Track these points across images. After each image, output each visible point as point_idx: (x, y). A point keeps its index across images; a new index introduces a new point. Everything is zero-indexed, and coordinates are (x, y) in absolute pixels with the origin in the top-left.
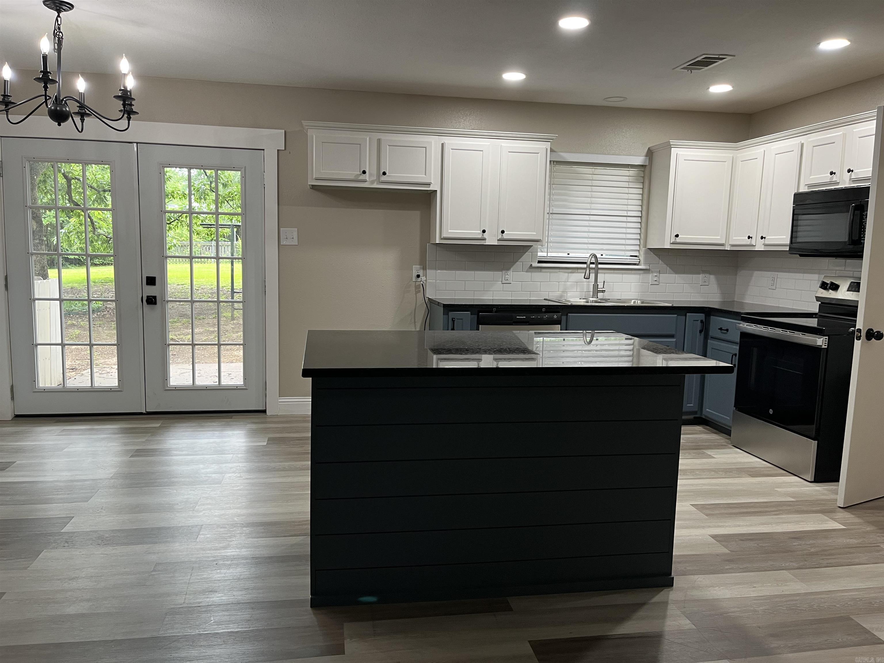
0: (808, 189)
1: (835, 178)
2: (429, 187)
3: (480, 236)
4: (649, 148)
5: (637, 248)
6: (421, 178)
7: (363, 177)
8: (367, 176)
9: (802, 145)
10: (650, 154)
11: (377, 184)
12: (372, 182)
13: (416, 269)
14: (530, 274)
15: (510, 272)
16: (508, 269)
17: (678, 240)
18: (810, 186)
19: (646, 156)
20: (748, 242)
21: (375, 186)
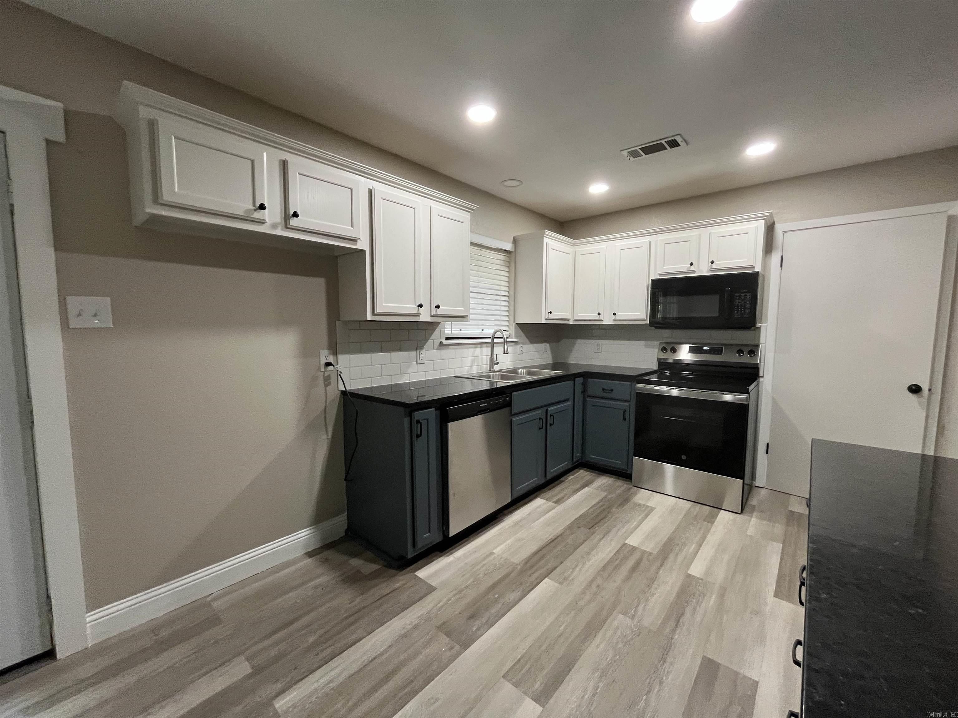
0: (659, 277)
1: (692, 268)
2: (356, 245)
3: (415, 312)
4: (514, 237)
5: (507, 323)
6: (345, 230)
7: (258, 215)
8: (265, 215)
9: (650, 242)
10: (515, 241)
11: (282, 230)
12: (274, 226)
13: (325, 356)
14: (439, 351)
15: (423, 351)
16: (421, 348)
17: (551, 316)
18: (660, 274)
19: (513, 243)
20: (597, 317)
21: (280, 232)
